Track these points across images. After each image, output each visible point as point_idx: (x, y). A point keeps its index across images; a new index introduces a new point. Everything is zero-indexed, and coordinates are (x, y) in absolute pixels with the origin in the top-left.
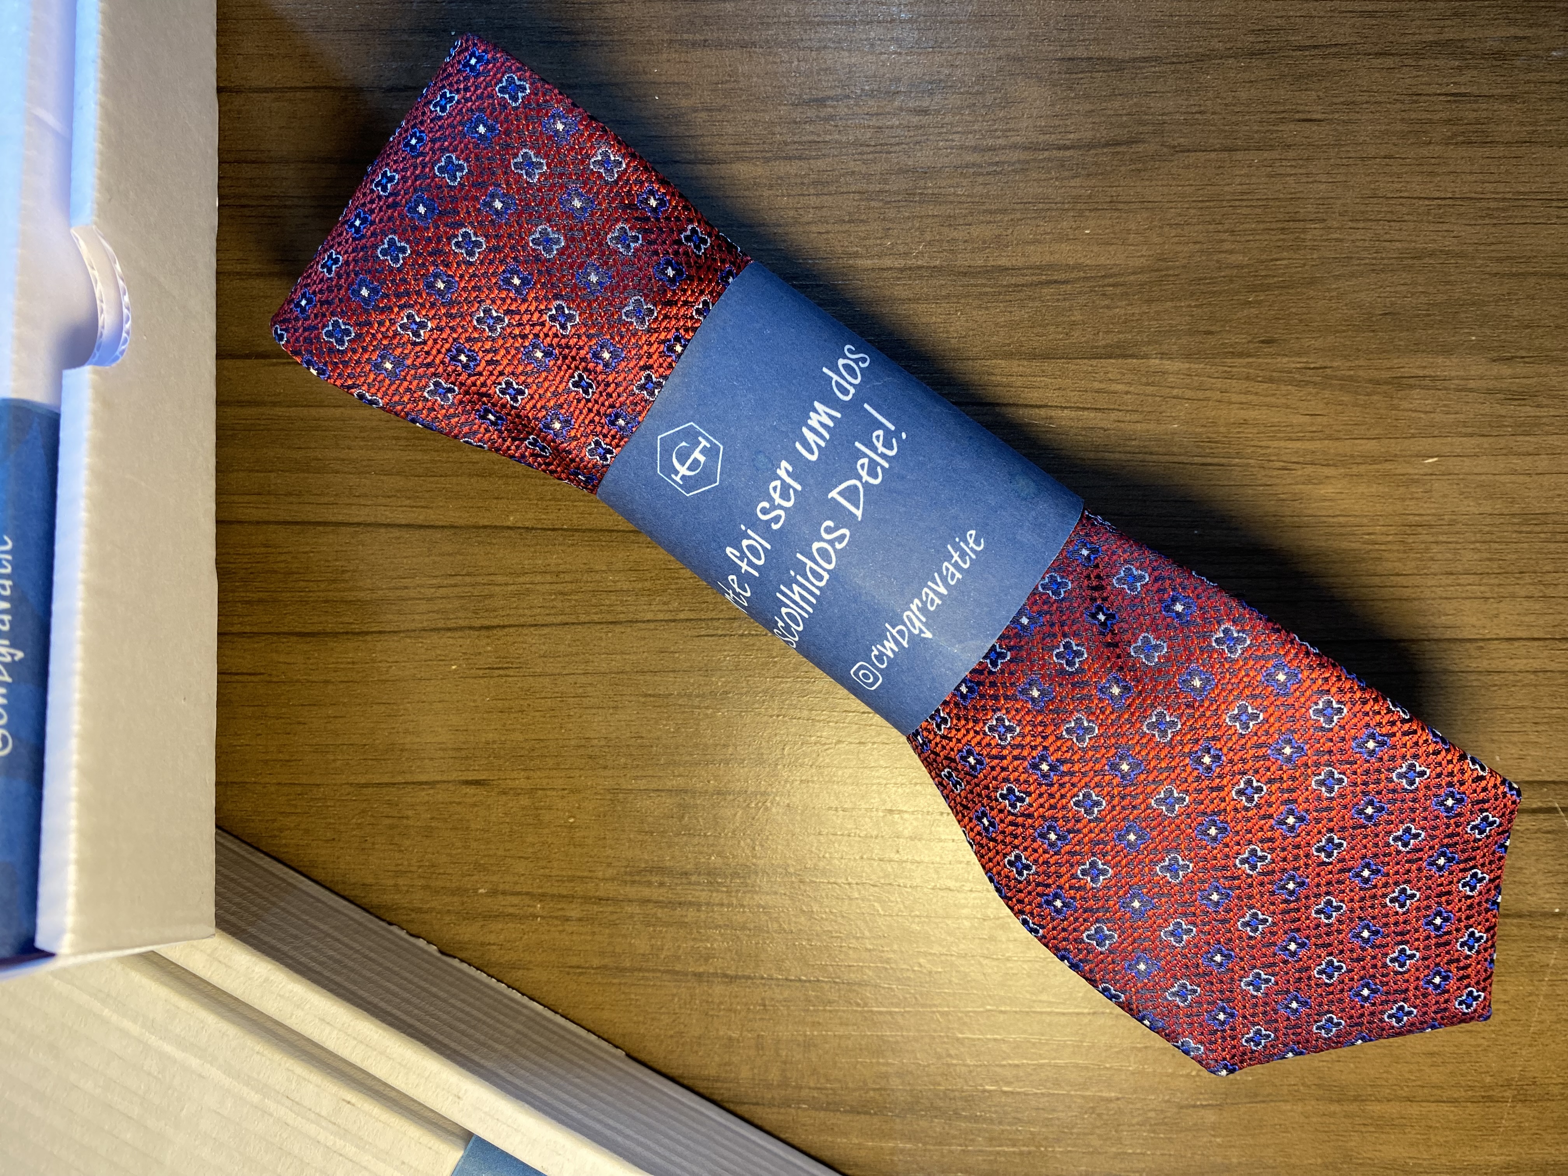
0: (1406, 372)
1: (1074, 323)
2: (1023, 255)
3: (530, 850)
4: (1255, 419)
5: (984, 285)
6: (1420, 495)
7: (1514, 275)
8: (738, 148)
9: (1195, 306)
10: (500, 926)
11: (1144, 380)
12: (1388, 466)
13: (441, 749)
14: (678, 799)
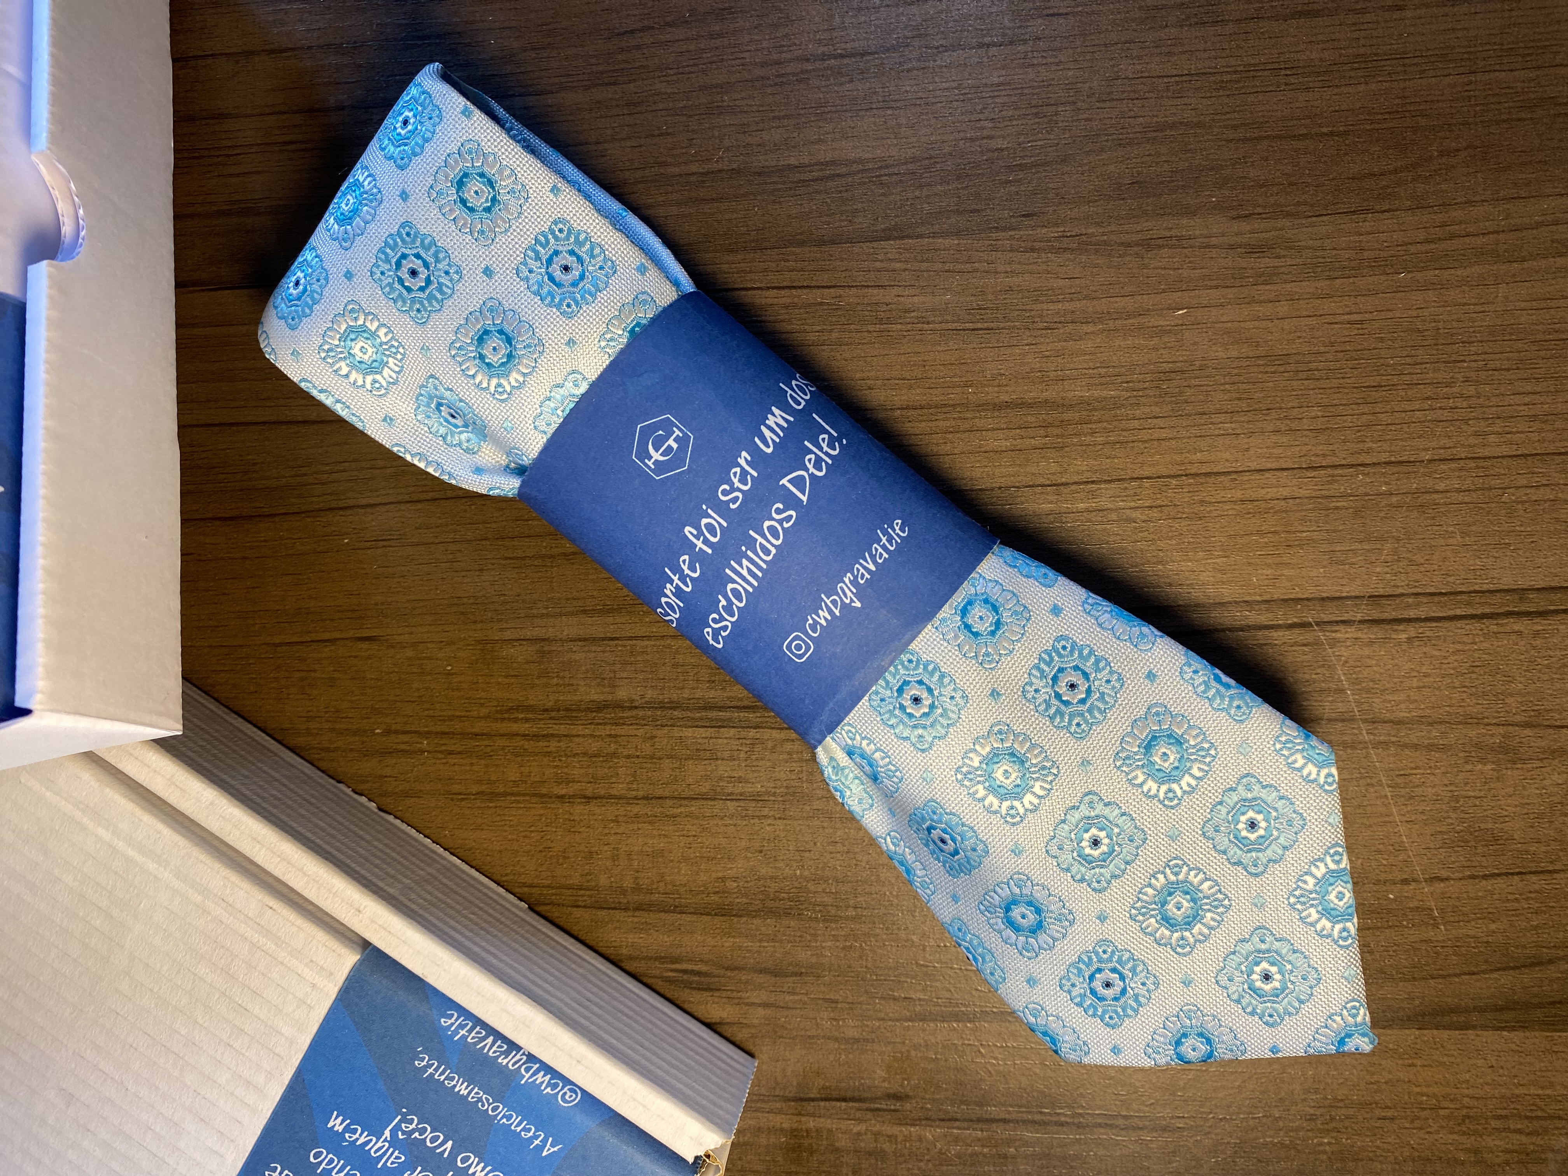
0: (1154, 234)
1: (856, 211)
2: (810, 154)
3: (416, 694)
4: (1019, 286)
5: (776, 183)
6: (1172, 344)
7: (1248, 140)
8: (563, 79)
9: (962, 188)
10: (394, 761)
11: (919, 258)
12: (1140, 319)
13: (339, 611)
14: (537, 647)
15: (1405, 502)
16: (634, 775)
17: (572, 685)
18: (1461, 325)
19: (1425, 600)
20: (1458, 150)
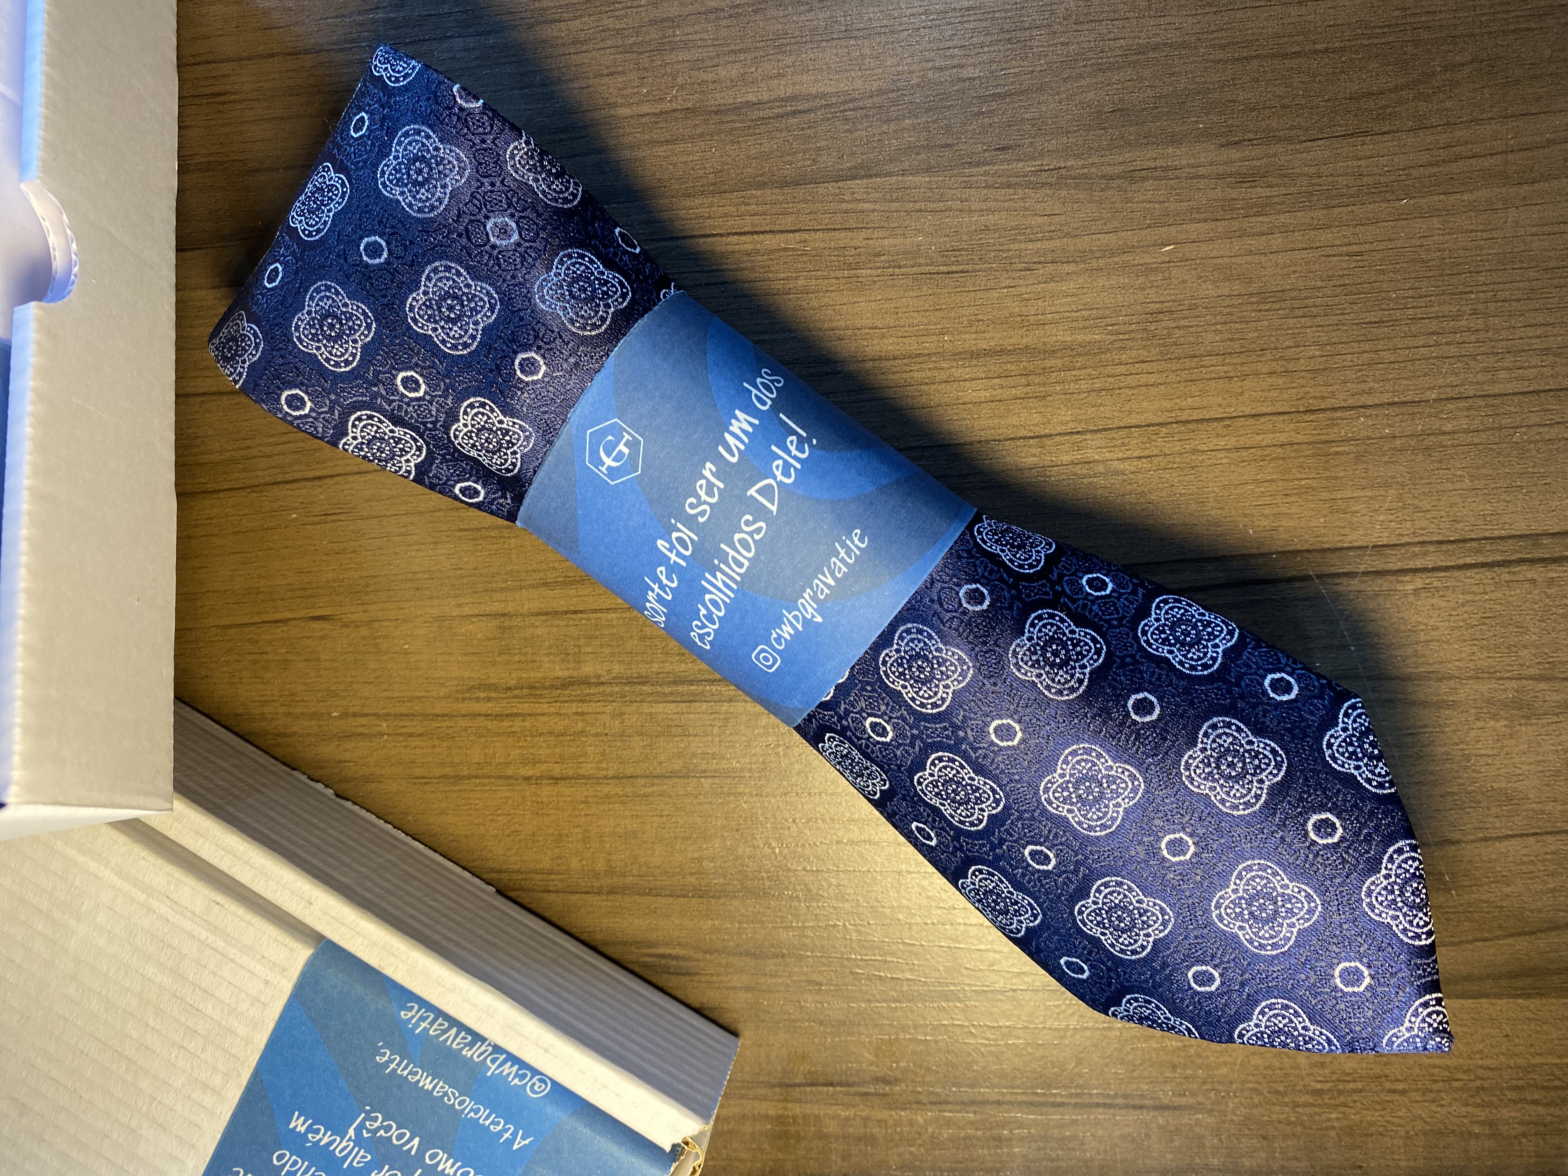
0: (1138, 165)
1: (820, 149)
2: (769, 90)
3: (373, 675)
4: (995, 225)
5: (734, 121)
6: (1159, 283)
7: (1237, 60)
9: (932, 122)
10: (353, 745)
11: (888, 197)
12: (1125, 257)
13: (290, 590)
14: (497, 622)
15: (1410, 445)
16: (603, 754)
17: (535, 661)
18: (1468, 253)
19: (1432, 548)
20: (1463, 65)
